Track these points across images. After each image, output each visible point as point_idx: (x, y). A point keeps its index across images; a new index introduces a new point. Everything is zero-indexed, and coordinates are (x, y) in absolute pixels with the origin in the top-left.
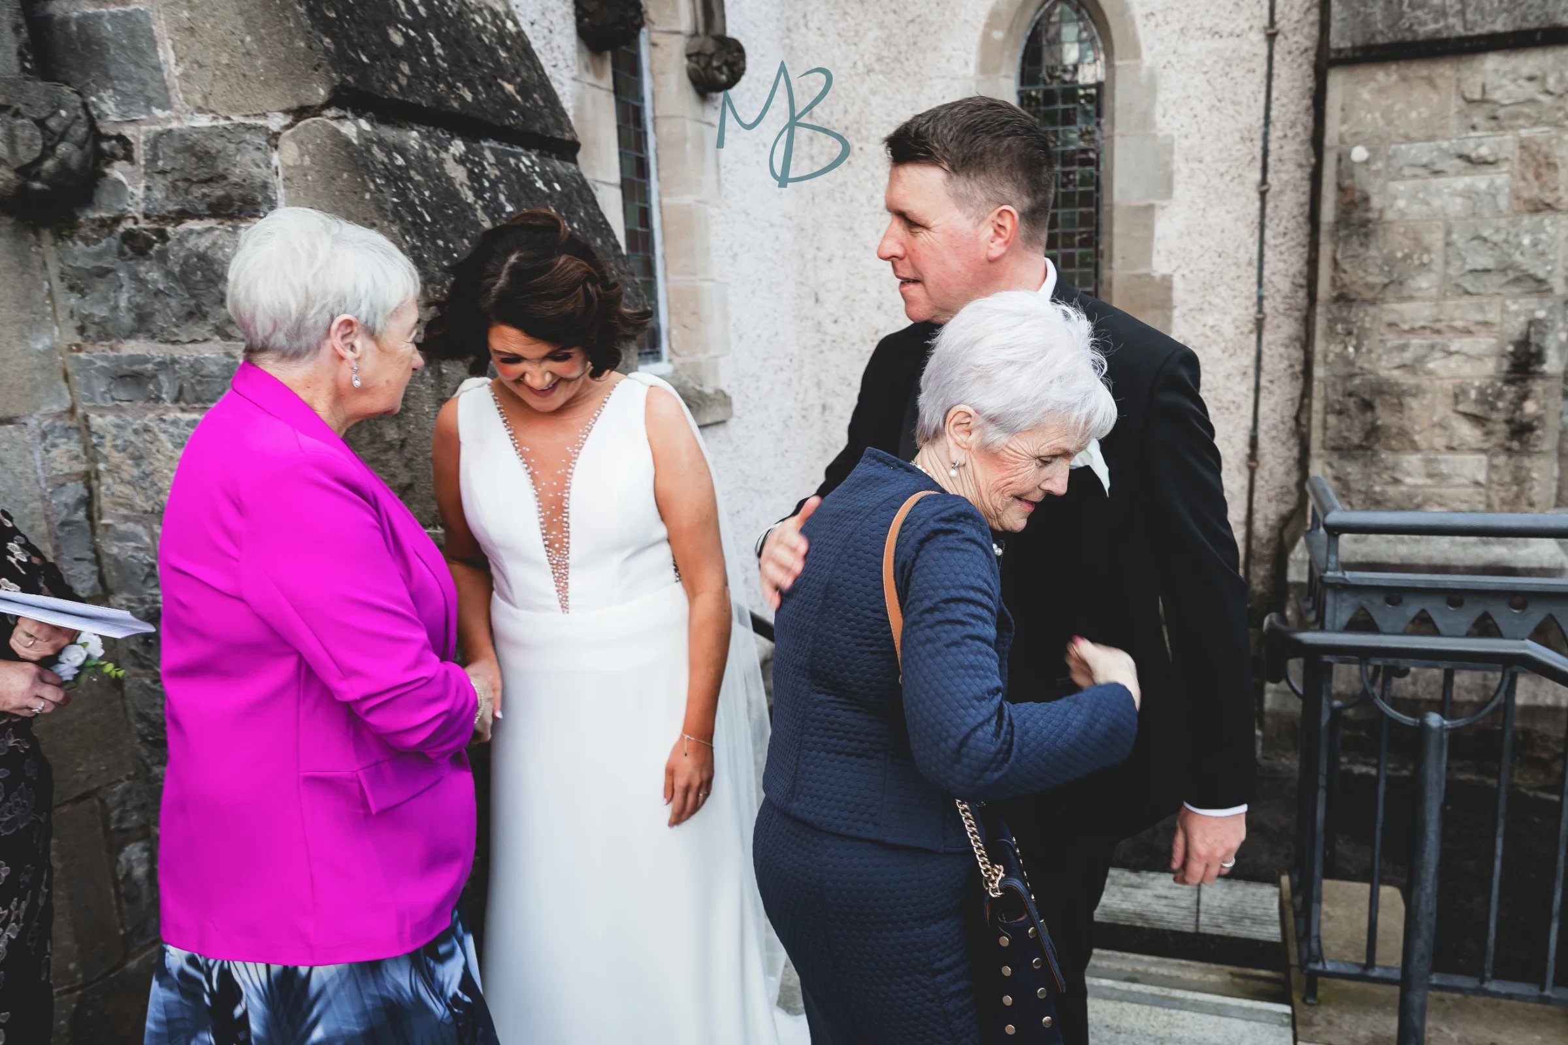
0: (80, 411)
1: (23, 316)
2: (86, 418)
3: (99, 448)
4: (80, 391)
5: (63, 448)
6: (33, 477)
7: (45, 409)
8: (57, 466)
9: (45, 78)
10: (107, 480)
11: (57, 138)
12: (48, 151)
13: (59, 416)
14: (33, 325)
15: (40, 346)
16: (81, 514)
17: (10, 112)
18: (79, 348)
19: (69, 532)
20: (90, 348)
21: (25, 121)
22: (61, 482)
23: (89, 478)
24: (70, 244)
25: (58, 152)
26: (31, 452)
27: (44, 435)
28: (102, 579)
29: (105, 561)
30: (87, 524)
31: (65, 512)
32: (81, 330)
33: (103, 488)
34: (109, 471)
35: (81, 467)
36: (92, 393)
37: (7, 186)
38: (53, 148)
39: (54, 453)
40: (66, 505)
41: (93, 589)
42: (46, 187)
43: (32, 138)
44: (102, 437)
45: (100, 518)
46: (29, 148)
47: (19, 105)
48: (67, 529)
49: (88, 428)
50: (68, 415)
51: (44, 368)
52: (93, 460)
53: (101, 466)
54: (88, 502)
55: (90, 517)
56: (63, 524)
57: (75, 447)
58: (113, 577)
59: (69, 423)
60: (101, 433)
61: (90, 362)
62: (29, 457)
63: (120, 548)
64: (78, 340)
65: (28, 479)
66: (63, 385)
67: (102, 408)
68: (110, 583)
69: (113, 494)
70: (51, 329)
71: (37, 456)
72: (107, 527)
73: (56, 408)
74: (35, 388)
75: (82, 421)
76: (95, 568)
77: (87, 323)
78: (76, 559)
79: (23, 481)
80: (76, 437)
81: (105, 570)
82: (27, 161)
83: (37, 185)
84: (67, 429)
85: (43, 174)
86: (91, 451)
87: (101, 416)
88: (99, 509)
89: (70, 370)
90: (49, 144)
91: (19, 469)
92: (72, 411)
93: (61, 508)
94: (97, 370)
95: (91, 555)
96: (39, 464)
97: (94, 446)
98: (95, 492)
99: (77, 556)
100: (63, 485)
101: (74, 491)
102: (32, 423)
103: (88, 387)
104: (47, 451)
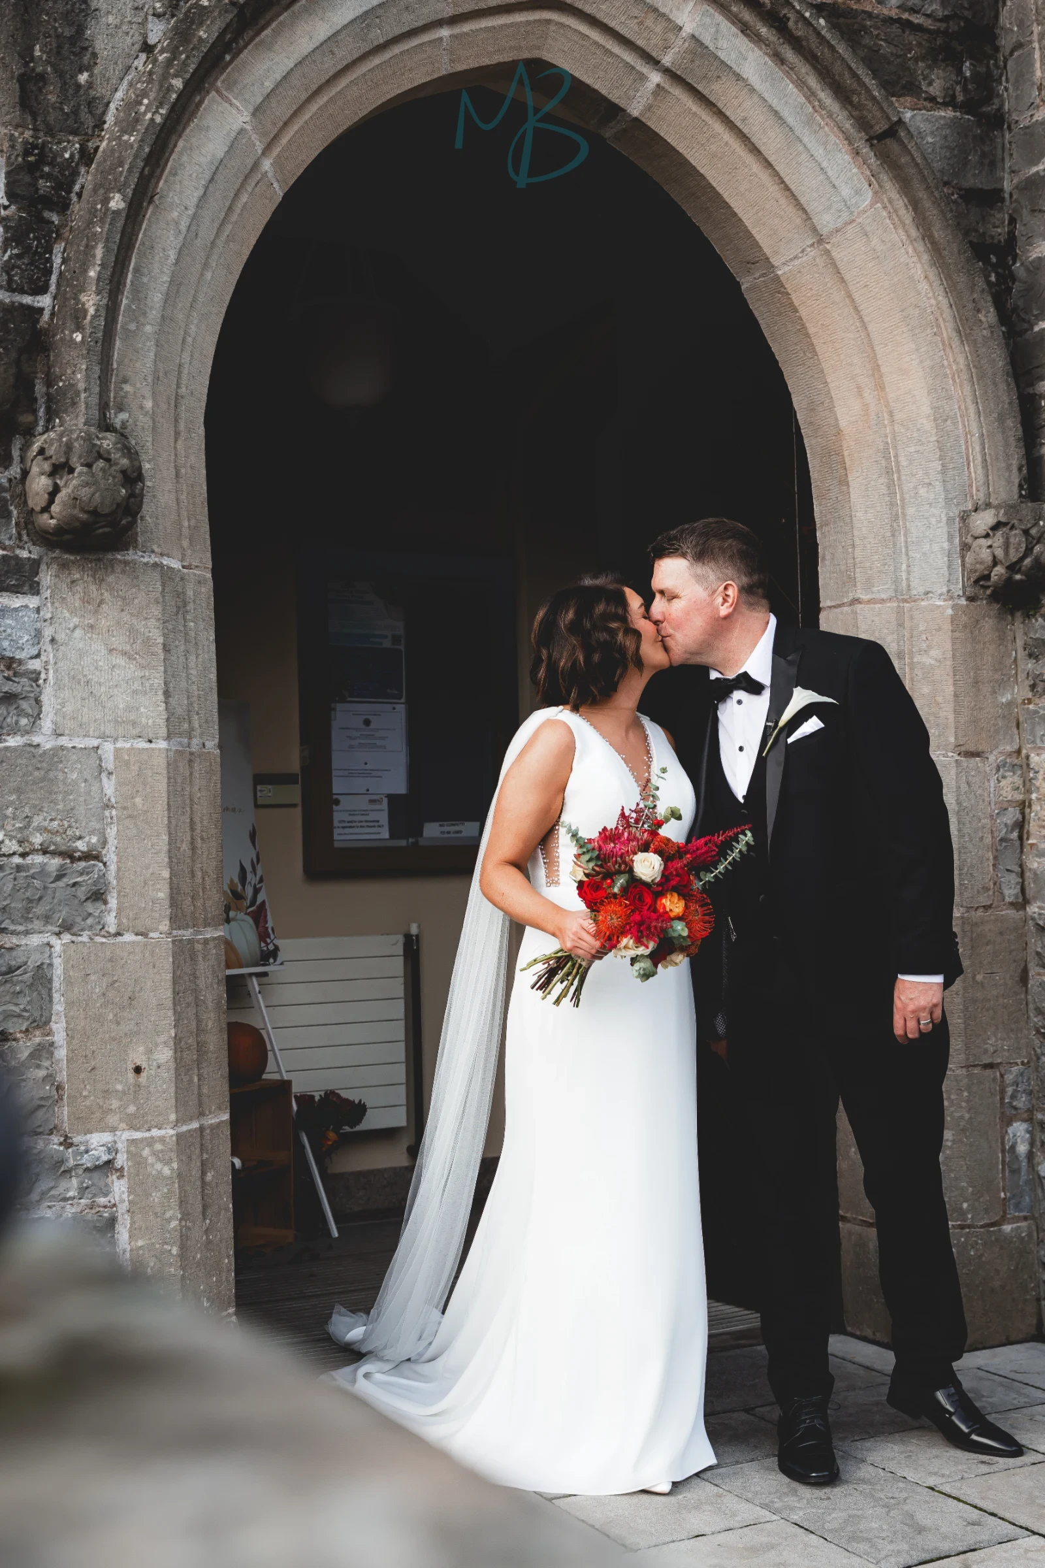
0: (1024, 752)
1: (996, 677)
2: (1028, 757)
3: (1034, 781)
4: (1027, 736)
5: (1009, 780)
6: (987, 799)
7: (1001, 748)
8: (1005, 794)
9: (1033, 501)
10: (1036, 807)
11: (1035, 542)
12: (1029, 551)
13: (1010, 755)
14: (1001, 684)
15: (1004, 700)
16: (1015, 835)
17: (1009, 527)
18: (1030, 701)
19: (1006, 846)
20: (1037, 700)
21: (1017, 532)
22: (1005, 806)
23: (1024, 806)
24: (1034, 621)
25: (1035, 551)
26: (989, 780)
27: (998, 770)
28: (1023, 890)
29: (1028, 874)
30: (1018, 843)
31: (1004, 831)
32: (1033, 687)
33: (1033, 815)
34: (1038, 799)
35: (1021, 797)
36: (1034, 737)
37: (1000, 579)
38: (1032, 549)
39: (1003, 783)
40: (1006, 825)
41: (1016, 897)
42: (1024, 577)
43: (1019, 544)
44: (1036, 772)
45: (1028, 839)
46: (1017, 550)
47: (1015, 521)
48: (1004, 844)
49: (1028, 765)
50: (1016, 754)
51: (1004, 717)
52: (1029, 792)
53: (1034, 796)
54: (1021, 825)
55: (1021, 838)
56: (1002, 840)
57: (1018, 781)
58: (1031, 887)
59: (1016, 761)
60: (1037, 769)
61: (1036, 712)
62: (986, 784)
63: (1039, 863)
64: (1030, 695)
65: (984, 801)
66: (1016, 731)
67: (1040, 748)
68: (1030, 893)
69: (1039, 818)
70: (1014, 687)
71: (992, 784)
72: (1032, 845)
73: (1009, 748)
74: (997, 732)
75: (1025, 760)
76: (1020, 880)
77: (1037, 681)
78: (1008, 870)
79: (981, 802)
80: (1019, 772)
81: (1026, 883)
82: (1015, 560)
83: (1018, 577)
84: (1014, 766)
85: (1023, 568)
86: (1028, 784)
87: (1038, 755)
88: (1028, 832)
89: (1021, 720)
90: (1030, 546)
91: (979, 792)
92: (1019, 752)
93: (1002, 826)
94: (1040, 717)
95: (1018, 869)
96: (992, 790)
97: (1030, 780)
98: (1027, 817)
99: (1009, 868)
100: (1006, 809)
101: (1012, 815)
102: (992, 758)
103: (1033, 732)
104: (999, 781)
